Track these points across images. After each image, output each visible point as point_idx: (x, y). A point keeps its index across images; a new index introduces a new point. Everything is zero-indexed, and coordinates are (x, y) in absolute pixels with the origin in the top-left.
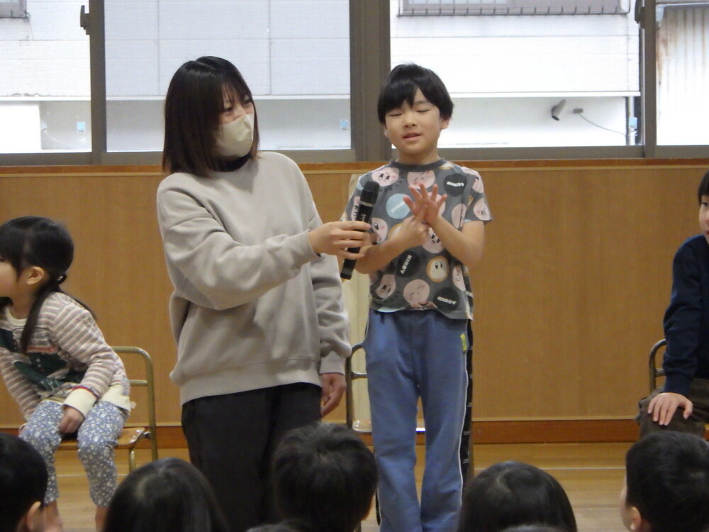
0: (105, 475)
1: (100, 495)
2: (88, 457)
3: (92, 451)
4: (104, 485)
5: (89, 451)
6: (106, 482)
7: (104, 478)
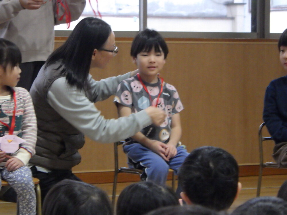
0: (31, 197)
1: (27, 211)
2: (22, 185)
3: (24, 181)
4: (30, 204)
5: (22, 181)
6: (31, 202)
7: (30, 199)
